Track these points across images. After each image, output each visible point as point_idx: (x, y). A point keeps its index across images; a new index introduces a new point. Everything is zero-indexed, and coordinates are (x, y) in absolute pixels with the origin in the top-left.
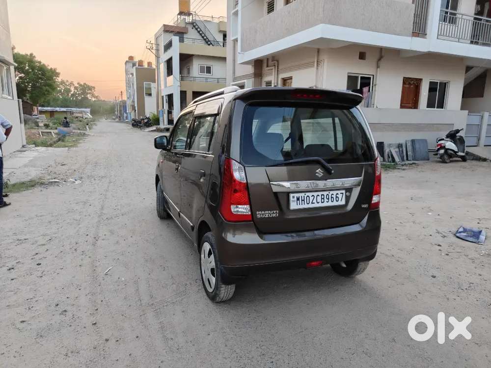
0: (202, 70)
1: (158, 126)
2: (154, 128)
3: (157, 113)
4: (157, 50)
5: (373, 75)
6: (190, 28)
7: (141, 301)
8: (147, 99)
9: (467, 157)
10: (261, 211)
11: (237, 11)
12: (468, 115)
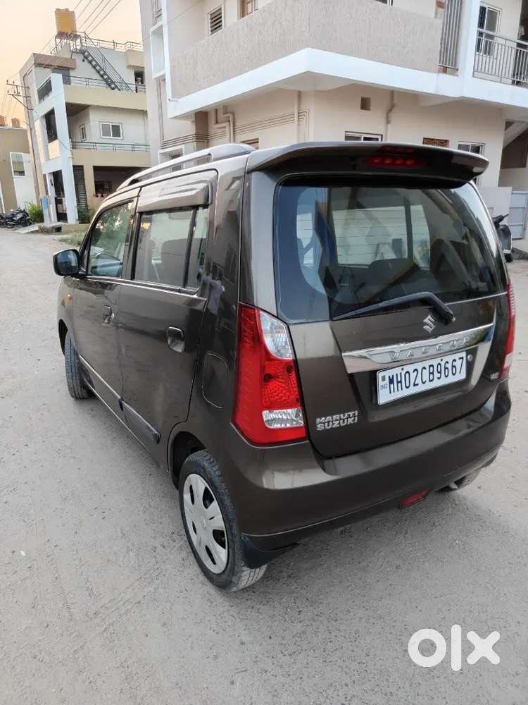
0: (105, 131)
1: (42, 225)
2: (35, 227)
3: (38, 202)
4: (27, 97)
5: (382, 135)
6: (79, 58)
7: (69, 608)
8: (17, 180)
9: (514, 256)
10: (326, 417)
11: (161, 27)
12: (512, 194)
